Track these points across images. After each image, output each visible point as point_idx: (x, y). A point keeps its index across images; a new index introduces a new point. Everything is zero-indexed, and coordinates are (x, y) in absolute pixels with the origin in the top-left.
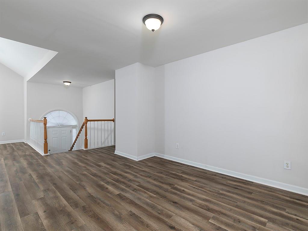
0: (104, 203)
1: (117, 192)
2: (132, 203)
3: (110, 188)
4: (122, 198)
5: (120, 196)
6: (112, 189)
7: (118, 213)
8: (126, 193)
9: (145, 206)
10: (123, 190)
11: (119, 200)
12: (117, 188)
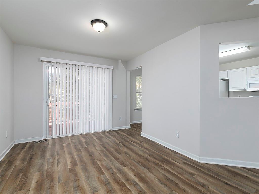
0: (136, 162)
1: (126, 169)
2: (117, 159)
3: (131, 175)
4: (122, 163)
5: (124, 165)
6: (130, 174)
7: (127, 155)
8: (118, 167)
9: (110, 156)
10: (120, 171)
11: (125, 162)
12: (124, 175)
